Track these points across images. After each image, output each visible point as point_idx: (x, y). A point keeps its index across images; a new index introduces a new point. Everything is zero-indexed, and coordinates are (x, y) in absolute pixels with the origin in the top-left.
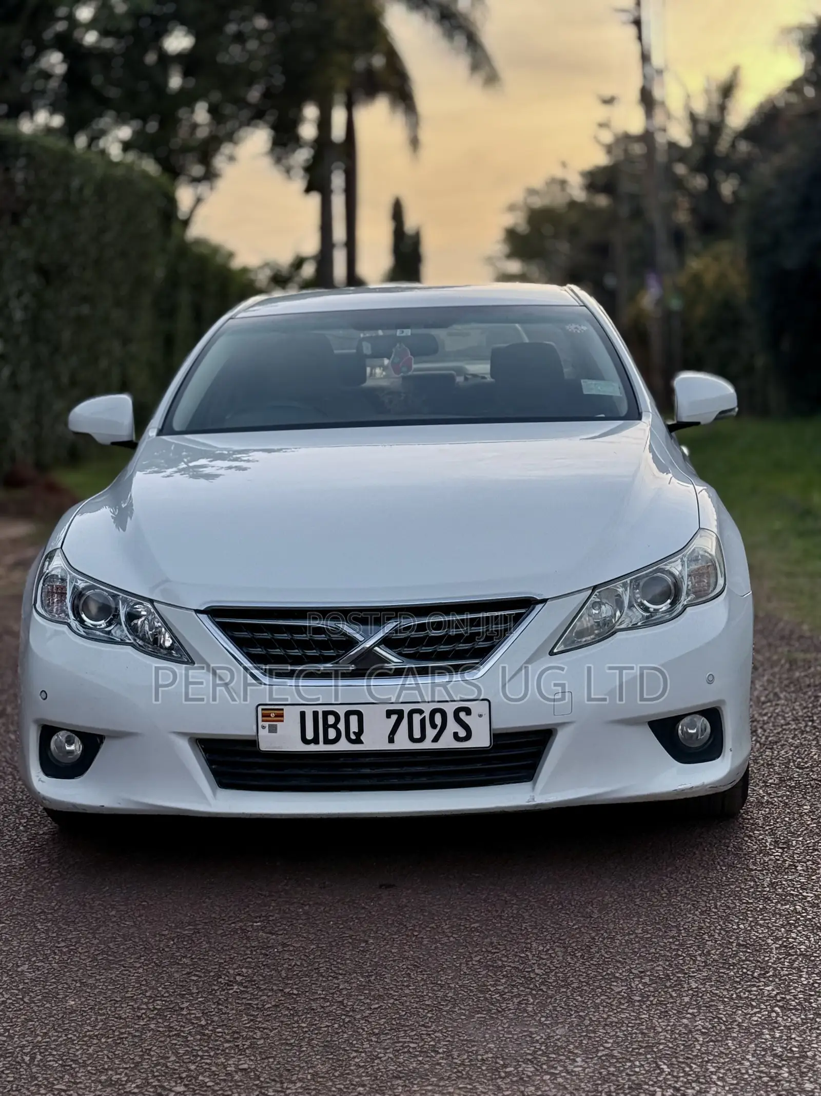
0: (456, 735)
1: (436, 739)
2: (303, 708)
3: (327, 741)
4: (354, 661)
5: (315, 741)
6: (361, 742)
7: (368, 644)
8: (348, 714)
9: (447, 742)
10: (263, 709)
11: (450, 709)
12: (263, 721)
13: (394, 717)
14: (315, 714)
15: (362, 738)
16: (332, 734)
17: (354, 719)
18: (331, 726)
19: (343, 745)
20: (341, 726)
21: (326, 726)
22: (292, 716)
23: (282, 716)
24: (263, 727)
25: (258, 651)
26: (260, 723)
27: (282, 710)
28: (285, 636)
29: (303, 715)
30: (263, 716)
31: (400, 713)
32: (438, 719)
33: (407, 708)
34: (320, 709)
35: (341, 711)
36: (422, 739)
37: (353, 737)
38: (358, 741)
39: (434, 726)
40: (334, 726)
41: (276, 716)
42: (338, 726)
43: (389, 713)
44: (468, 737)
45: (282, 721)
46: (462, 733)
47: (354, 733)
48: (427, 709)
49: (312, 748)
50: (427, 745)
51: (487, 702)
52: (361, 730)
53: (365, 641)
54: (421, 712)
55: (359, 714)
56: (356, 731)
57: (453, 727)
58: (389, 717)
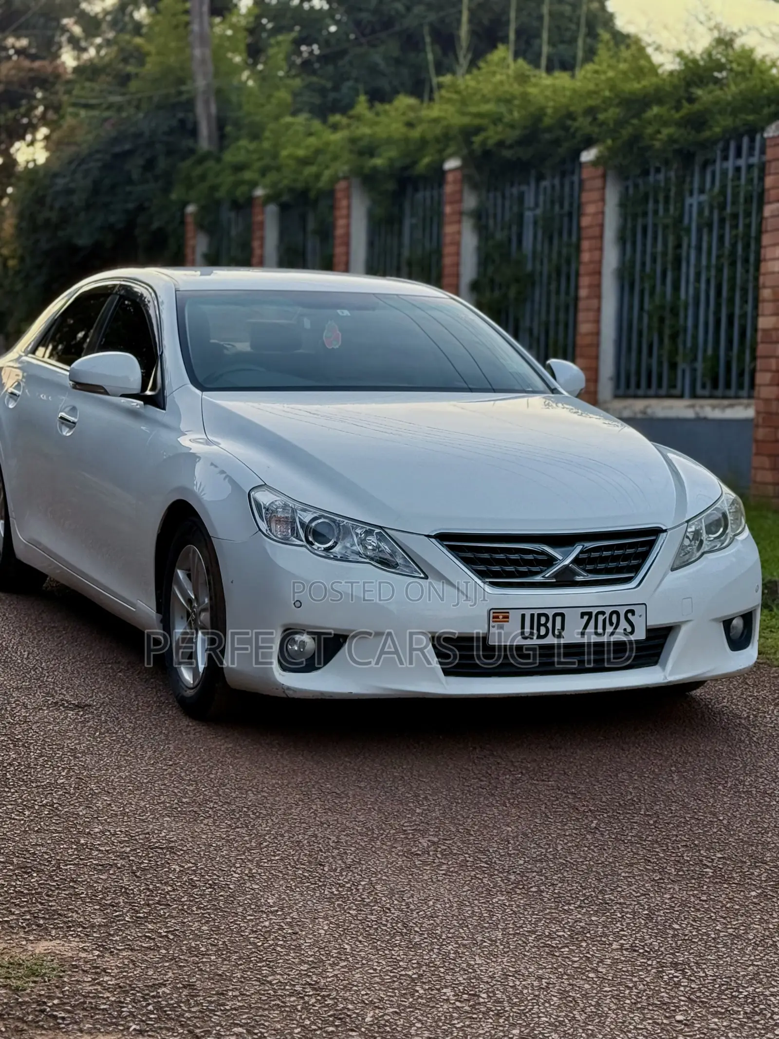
0: (625, 630)
1: (612, 634)
2: (523, 612)
3: (540, 637)
4: (555, 575)
5: (531, 636)
6: (562, 637)
7: (567, 562)
8: (555, 616)
9: (619, 636)
10: (494, 613)
11: (622, 611)
12: (493, 622)
13: (586, 618)
14: (532, 615)
15: (563, 634)
16: (543, 631)
17: (559, 619)
18: (543, 625)
19: (551, 640)
20: (550, 625)
21: (539, 625)
22: (515, 617)
23: (507, 617)
24: (493, 627)
25: (482, 568)
26: (492, 624)
27: (508, 613)
28: (502, 556)
29: (523, 616)
30: (494, 618)
31: (590, 614)
32: (614, 617)
33: (595, 611)
34: (536, 612)
35: (551, 613)
36: (604, 633)
37: (557, 633)
38: (559, 636)
39: (611, 624)
40: (545, 625)
41: (503, 618)
42: (548, 625)
43: (583, 615)
44: (632, 633)
45: (508, 622)
47: (558, 630)
48: (608, 611)
50: (607, 638)
51: (644, 606)
52: (563, 628)
53: (563, 560)
54: (603, 613)
55: (562, 615)
56: (560, 628)
57: (624, 624)
58: (582, 617)
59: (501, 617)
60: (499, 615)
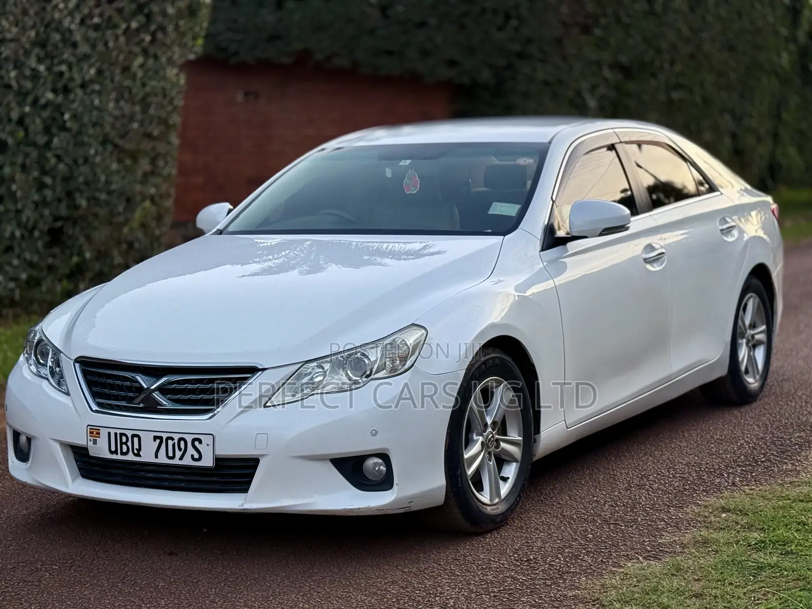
0: (192, 456)
1: (181, 458)
2: (109, 430)
3: (123, 454)
4: (141, 401)
5: (116, 452)
6: (140, 456)
8: (133, 436)
9: (187, 461)
10: (90, 429)
11: (189, 439)
12: (90, 436)
13: (158, 441)
14: (116, 434)
15: (141, 453)
16: (125, 448)
17: (136, 440)
18: (124, 443)
19: (130, 457)
20: (129, 444)
21: (122, 443)
22: (104, 434)
23: (99, 434)
24: (91, 440)
25: (97, 390)
26: (89, 438)
27: (99, 430)
29: (109, 433)
30: (90, 433)
31: (161, 438)
32: (182, 444)
33: (165, 436)
34: (118, 432)
35: (129, 434)
36: (173, 458)
37: (136, 452)
38: (138, 455)
40: (126, 443)
41: (96, 434)
42: (128, 444)
43: (155, 438)
44: (200, 459)
45: (99, 437)
46: (196, 456)
47: (136, 449)
48: (176, 437)
49: (114, 457)
50: (176, 461)
51: (211, 436)
52: (140, 448)
53: (147, 388)
54: (172, 439)
55: (139, 437)
56: (138, 448)
57: (191, 451)
58: (155, 440)
59: (95, 433)
60: (94, 432)
